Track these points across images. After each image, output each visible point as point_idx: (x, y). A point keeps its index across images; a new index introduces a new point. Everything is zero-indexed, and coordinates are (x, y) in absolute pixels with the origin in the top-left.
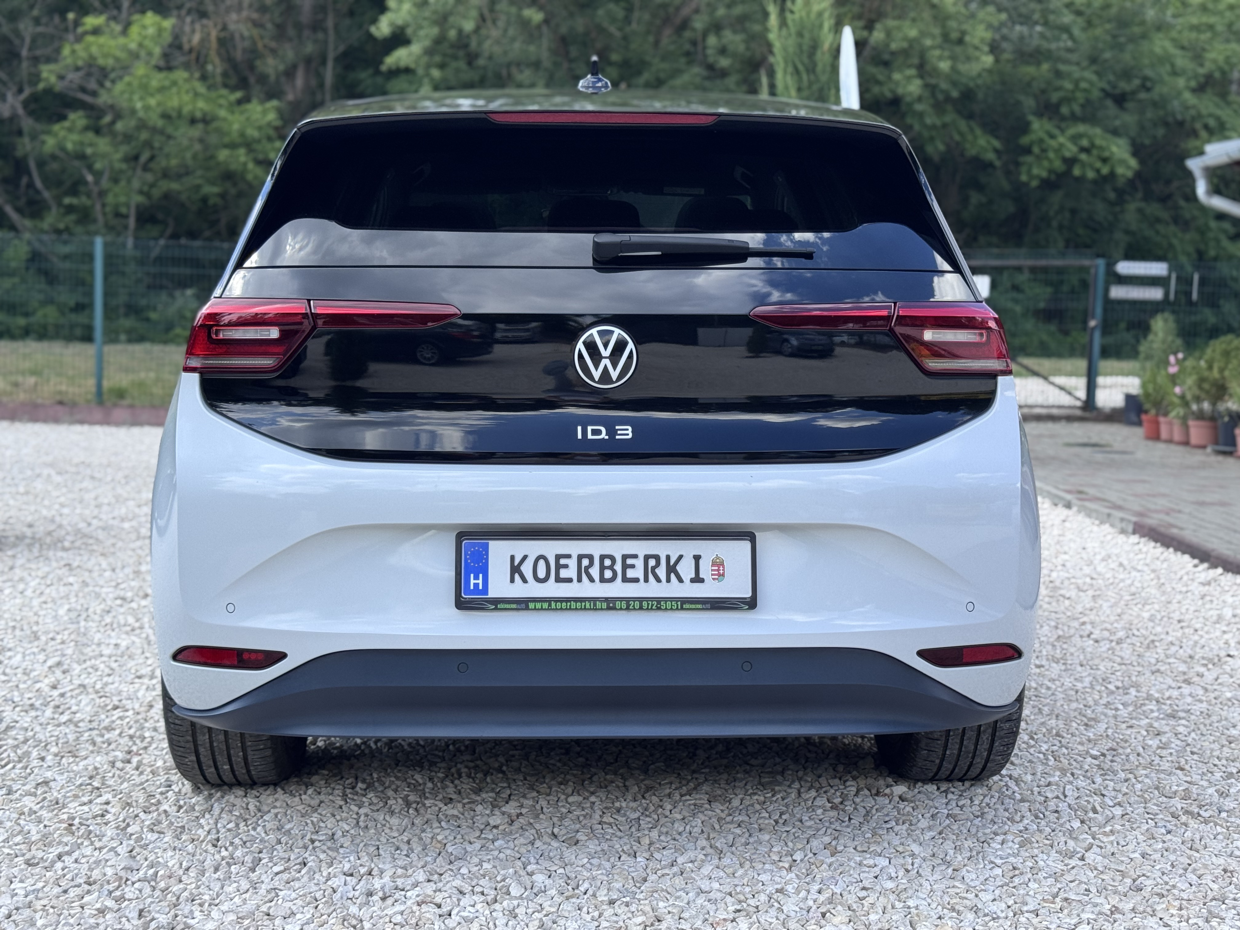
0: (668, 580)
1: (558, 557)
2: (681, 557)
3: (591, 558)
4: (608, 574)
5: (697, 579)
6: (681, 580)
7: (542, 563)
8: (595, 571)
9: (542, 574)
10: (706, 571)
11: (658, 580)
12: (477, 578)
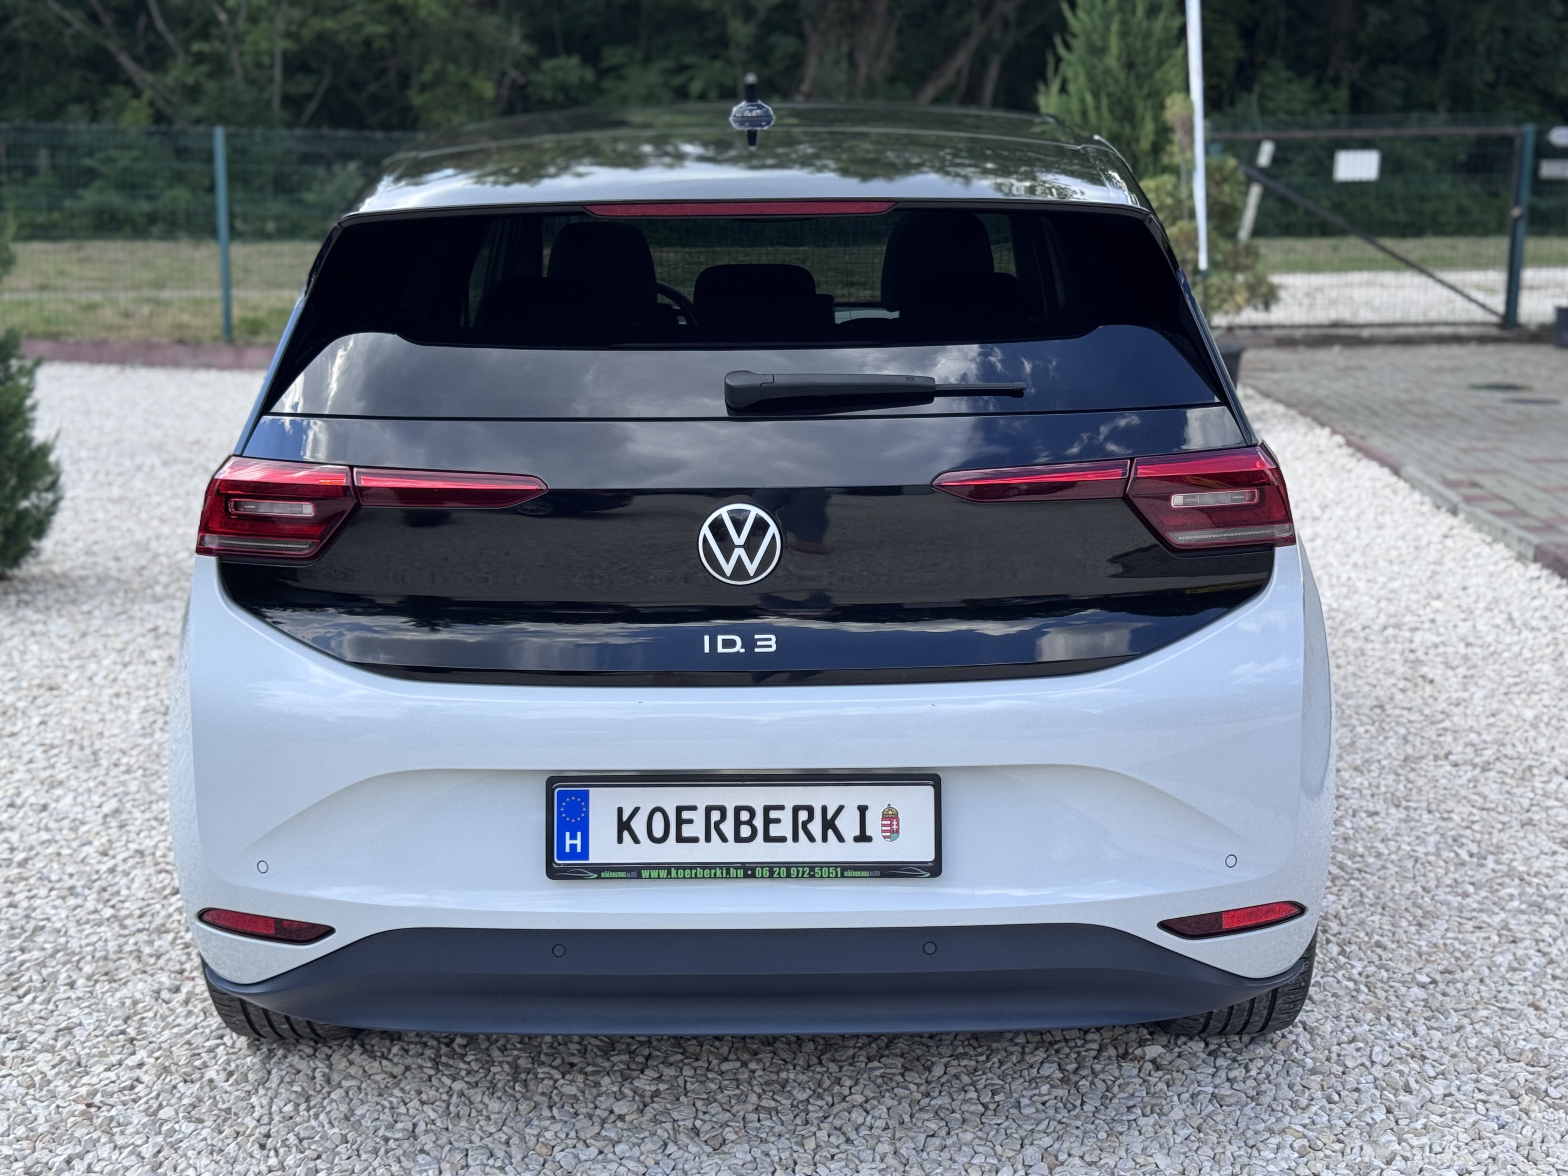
0: (825, 839)
1: (680, 810)
2: (840, 809)
3: (723, 810)
4: (745, 831)
5: (863, 837)
6: (841, 839)
7: (658, 817)
8: (728, 828)
9: (658, 832)
10: (874, 827)
11: (812, 839)
12: (573, 837)
